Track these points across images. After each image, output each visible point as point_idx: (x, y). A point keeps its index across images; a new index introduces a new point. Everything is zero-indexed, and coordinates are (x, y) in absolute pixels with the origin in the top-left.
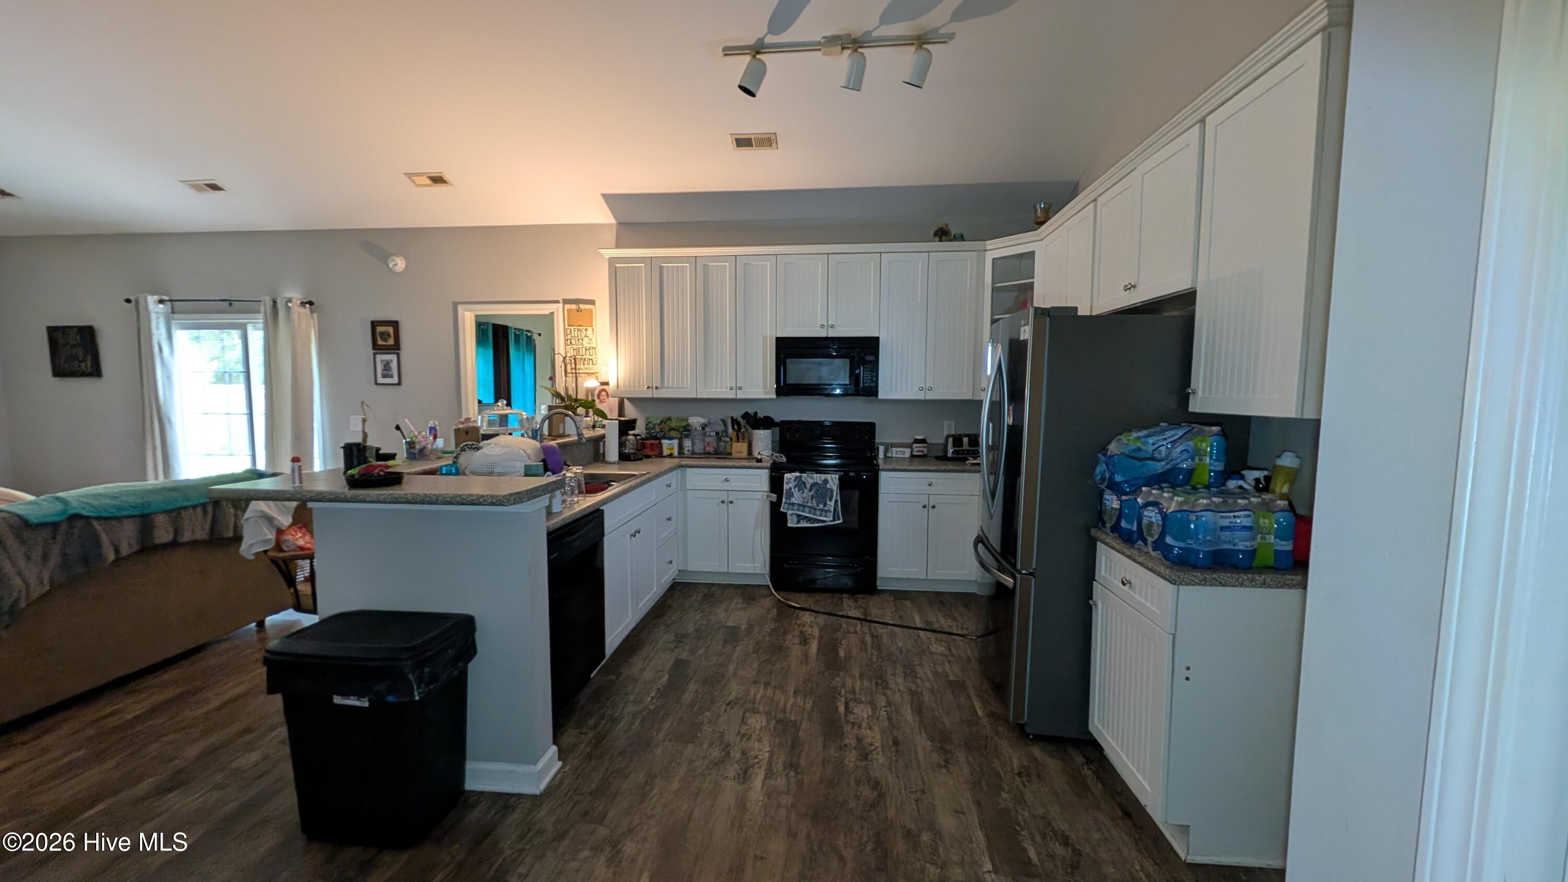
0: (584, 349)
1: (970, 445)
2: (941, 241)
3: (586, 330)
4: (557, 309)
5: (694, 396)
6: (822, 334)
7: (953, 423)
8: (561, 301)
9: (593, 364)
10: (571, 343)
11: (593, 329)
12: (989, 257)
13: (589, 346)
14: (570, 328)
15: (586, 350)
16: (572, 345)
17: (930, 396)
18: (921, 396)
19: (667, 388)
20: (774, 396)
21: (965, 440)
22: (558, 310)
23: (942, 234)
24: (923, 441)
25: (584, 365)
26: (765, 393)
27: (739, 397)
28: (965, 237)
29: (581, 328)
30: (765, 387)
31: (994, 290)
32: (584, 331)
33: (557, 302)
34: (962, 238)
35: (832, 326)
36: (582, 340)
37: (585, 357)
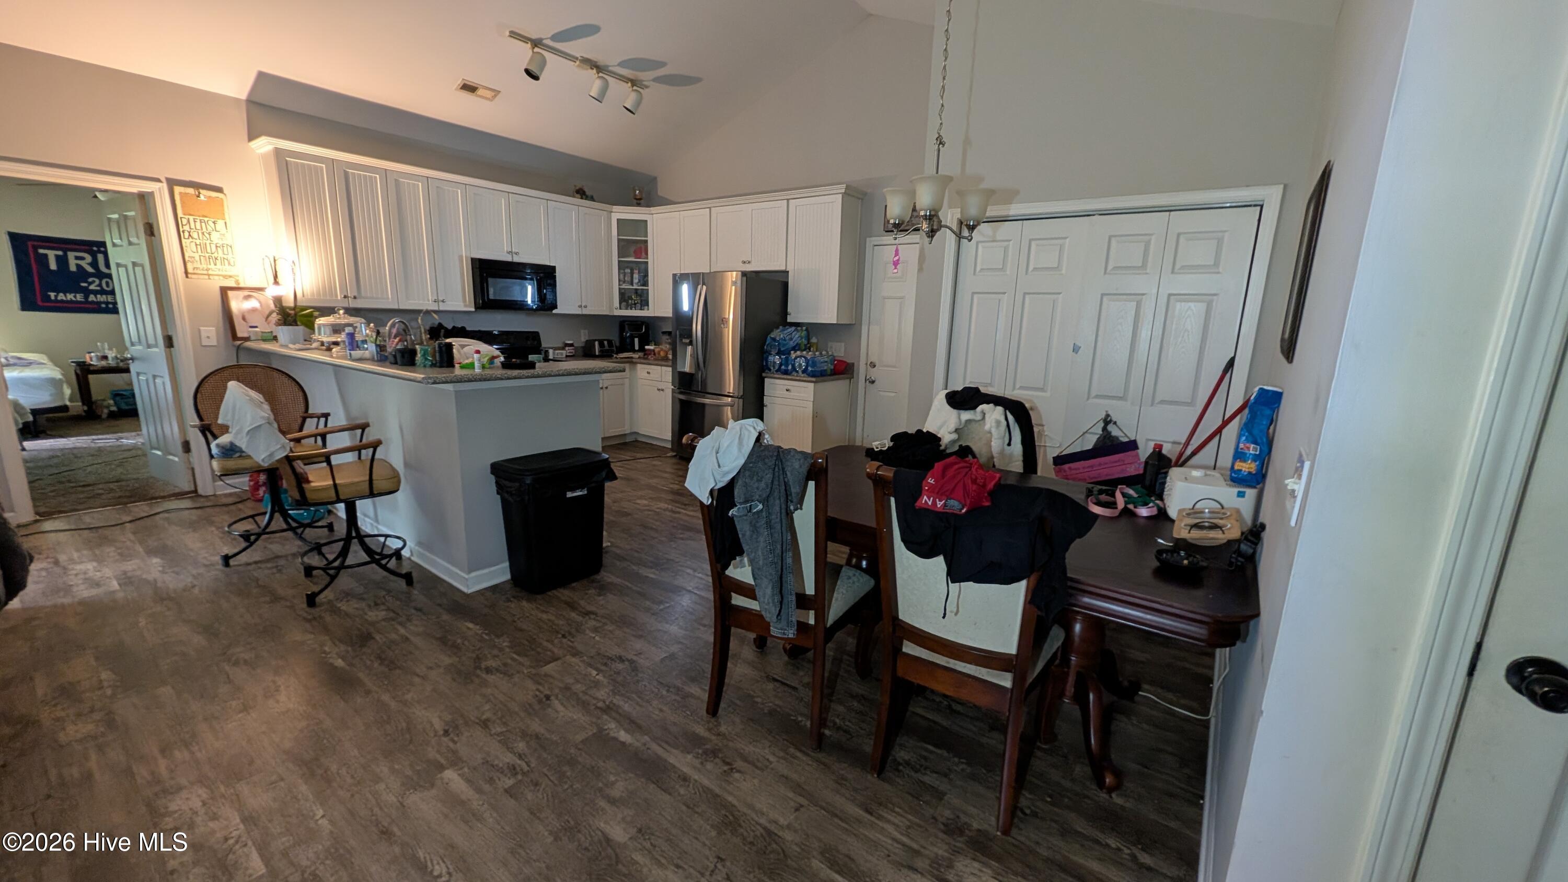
0: (213, 247)
1: (609, 346)
2: (582, 198)
3: (214, 223)
4: (160, 189)
5: (396, 307)
6: (508, 258)
7: (586, 331)
8: (163, 180)
9: (229, 264)
10: (190, 235)
11: (226, 223)
12: (615, 217)
13: (220, 242)
14: (187, 217)
15: (217, 247)
16: (192, 238)
17: (585, 312)
18: (578, 311)
19: (366, 298)
20: (473, 309)
21: (606, 343)
22: (160, 191)
23: (581, 193)
24: (571, 345)
25: (215, 265)
26: (466, 306)
27: (441, 309)
28: (595, 197)
29: (206, 219)
30: (464, 301)
31: (619, 240)
32: (211, 223)
33: (158, 180)
34: (592, 199)
35: (516, 253)
36: (209, 234)
37: (216, 255)
